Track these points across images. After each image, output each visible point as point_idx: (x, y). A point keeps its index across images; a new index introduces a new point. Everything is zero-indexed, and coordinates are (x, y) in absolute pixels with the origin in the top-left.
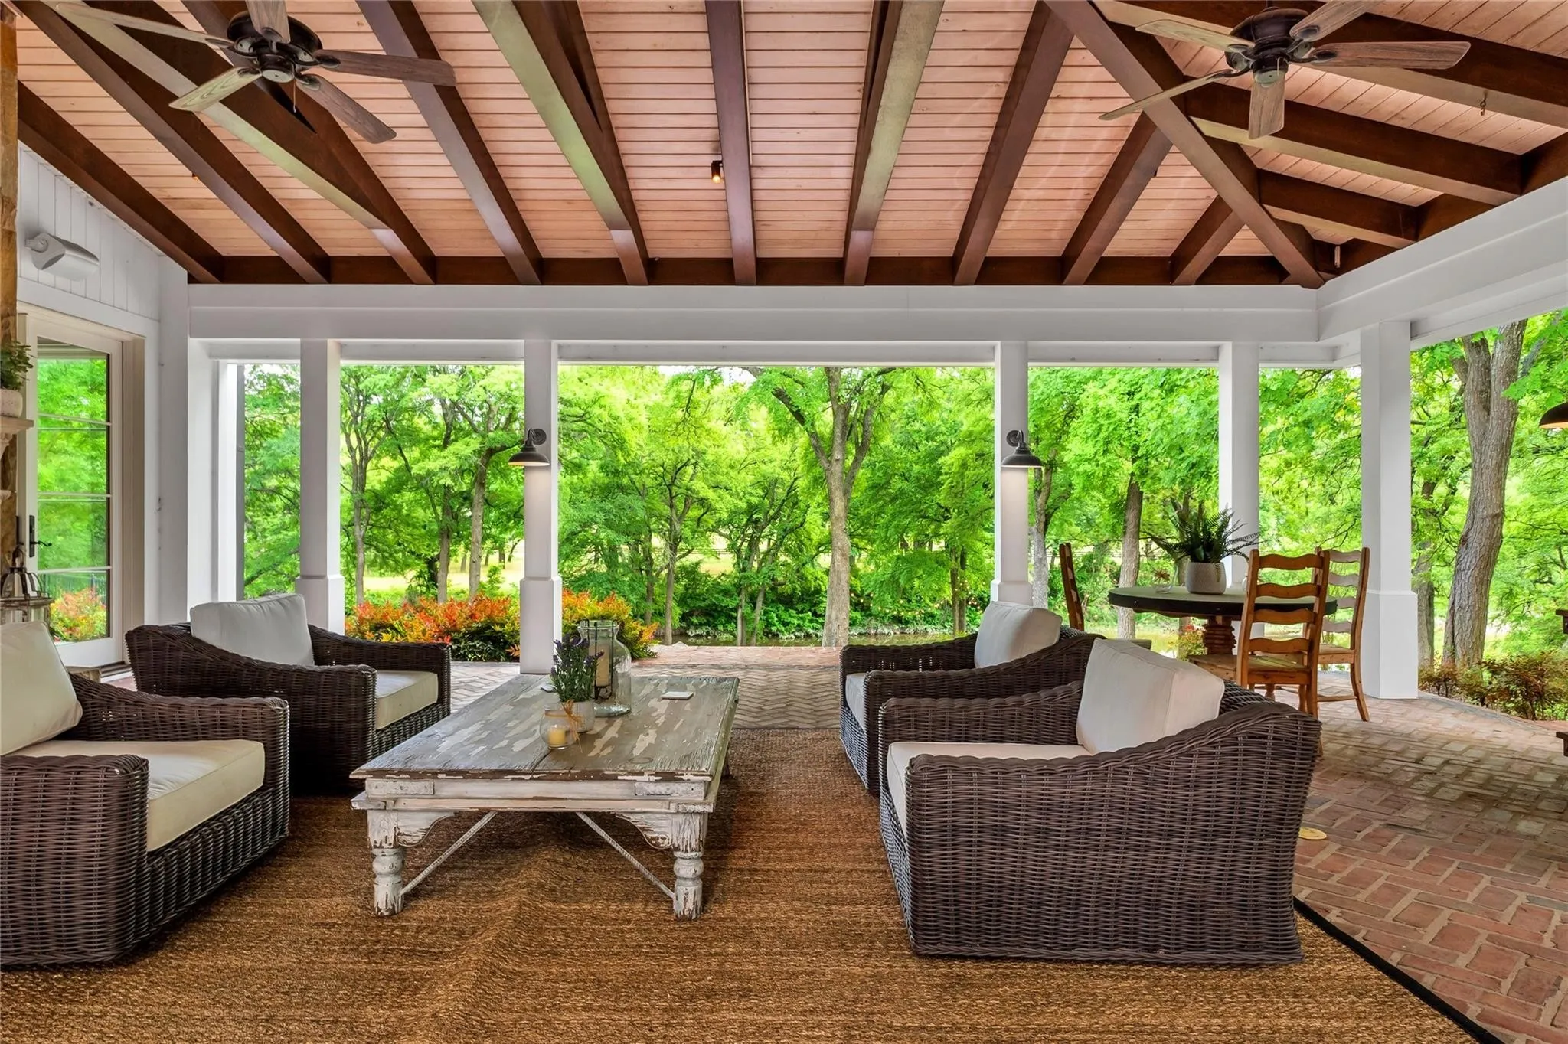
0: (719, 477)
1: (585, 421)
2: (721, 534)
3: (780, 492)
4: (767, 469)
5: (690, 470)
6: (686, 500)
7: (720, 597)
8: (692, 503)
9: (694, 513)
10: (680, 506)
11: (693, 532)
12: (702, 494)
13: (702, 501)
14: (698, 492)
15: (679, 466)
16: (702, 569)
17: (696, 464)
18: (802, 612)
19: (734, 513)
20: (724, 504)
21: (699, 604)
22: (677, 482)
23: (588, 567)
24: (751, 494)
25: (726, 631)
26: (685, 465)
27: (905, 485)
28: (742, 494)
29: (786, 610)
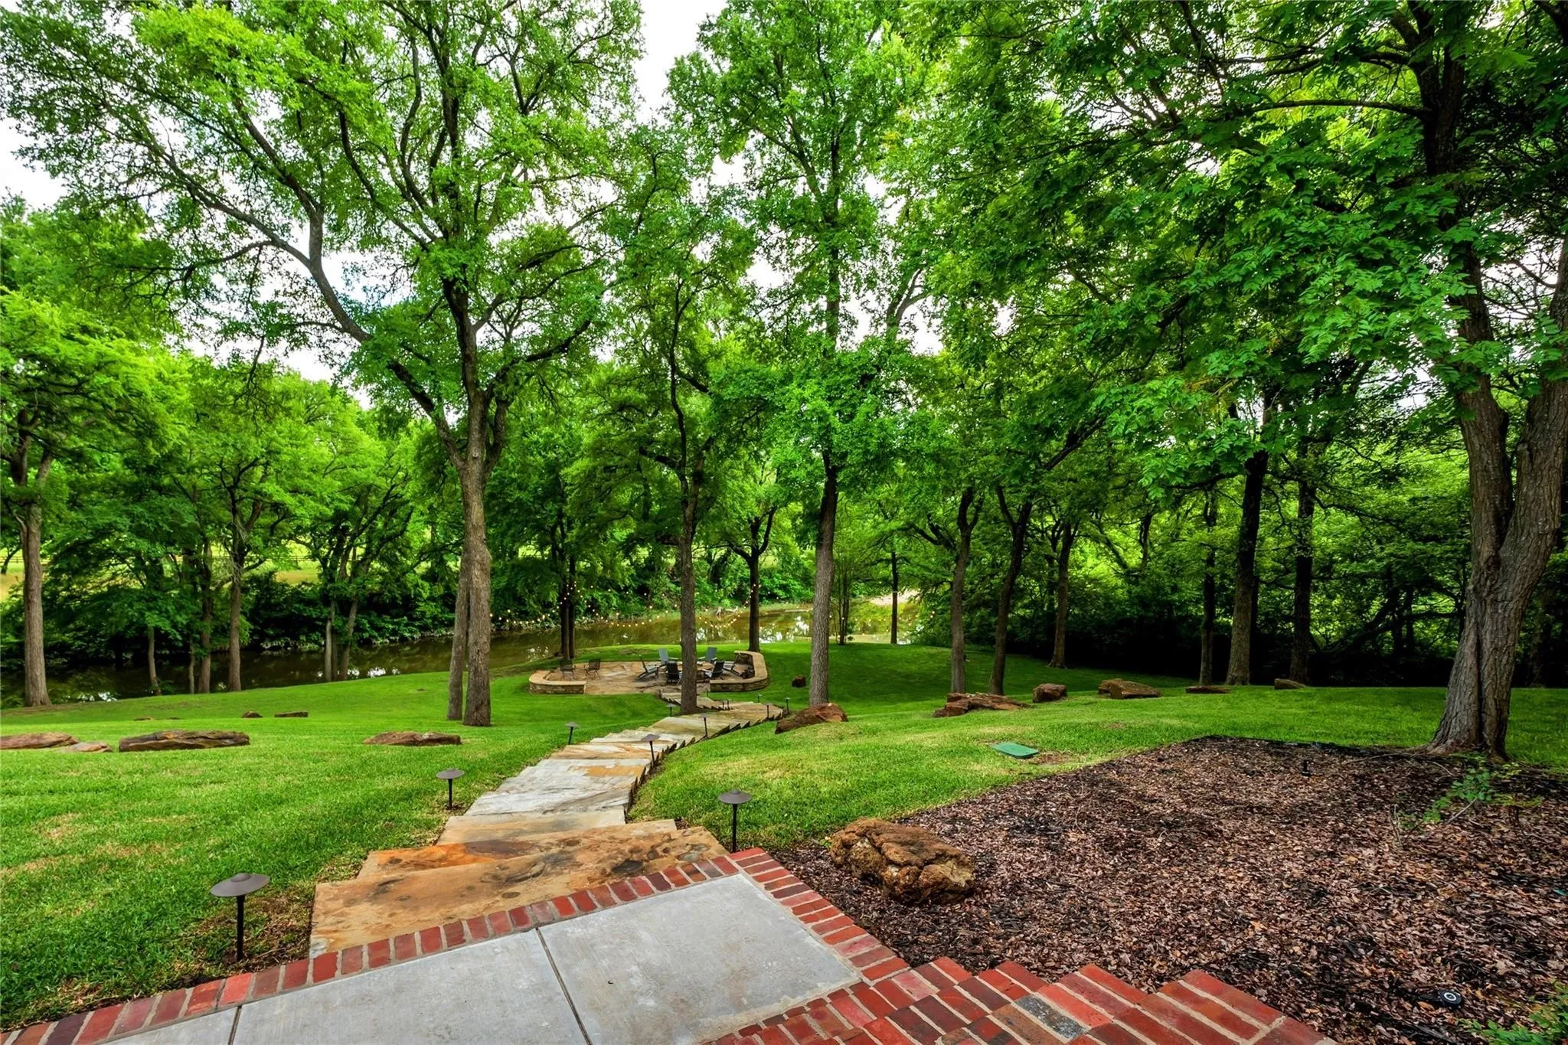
0: (299, 481)
1: (85, 395)
2: (298, 542)
3: (374, 500)
4: (361, 474)
5: (259, 472)
6: (254, 505)
7: (301, 607)
8: (263, 509)
9: (265, 520)
10: (247, 512)
11: (265, 541)
12: (276, 498)
13: (277, 507)
14: (271, 496)
15: (243, 466)
16: (279, 577)
17: (267, 464)
18: (397, 616)
19: (320, 519)
20: (305, 511)
21: (274, 614)
22: (242, 484)
23: (112, 582)
24: (341, 501)
25: (309, 640)
26: (254, 464)
27: (523, 495)
28: (328, 500)
29: (379, 616)
